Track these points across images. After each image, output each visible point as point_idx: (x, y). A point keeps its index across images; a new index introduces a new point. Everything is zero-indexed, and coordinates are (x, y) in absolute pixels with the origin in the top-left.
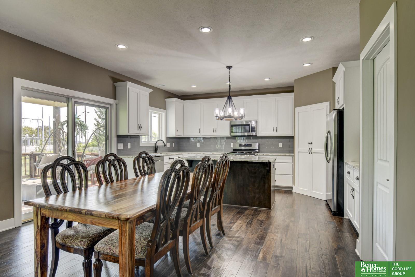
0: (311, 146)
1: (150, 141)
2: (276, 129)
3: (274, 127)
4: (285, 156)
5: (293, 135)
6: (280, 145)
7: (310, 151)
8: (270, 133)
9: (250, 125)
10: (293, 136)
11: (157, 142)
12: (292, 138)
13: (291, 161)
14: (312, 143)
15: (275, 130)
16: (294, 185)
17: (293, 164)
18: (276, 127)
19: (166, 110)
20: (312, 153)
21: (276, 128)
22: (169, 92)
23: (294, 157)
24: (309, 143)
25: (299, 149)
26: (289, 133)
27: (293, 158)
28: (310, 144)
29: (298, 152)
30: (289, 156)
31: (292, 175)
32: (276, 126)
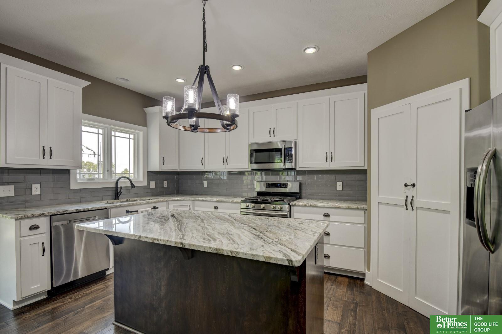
0: (411, 192)
1: (107, 178)
2: (332, 156)
3: (327, 153)
4: (349, 208)
5: (366, 168)
6: (339, 186)
7: (409, 204)
8: (321, 164)
9: (282, 149)
10: (367, 170)
11: (119, 181)
12: (363, 173)
13: (362, 220)
14: (414, 185)
15: (330, 157)
16: (369, 269)
17: (366, 225)
18: (332, 153)
19: (146, 128)
20: (414, 208)
21: (330, 154)
22: (142, 94)
23: (367, 211)
24: (406, 185)
25: (380, 196)
26: (357, 163)
27: (366, 214)
28: (409, 187)
29: (378, 203)
30: (358, 209)
31: (363, 248)
32: (332, 150)
